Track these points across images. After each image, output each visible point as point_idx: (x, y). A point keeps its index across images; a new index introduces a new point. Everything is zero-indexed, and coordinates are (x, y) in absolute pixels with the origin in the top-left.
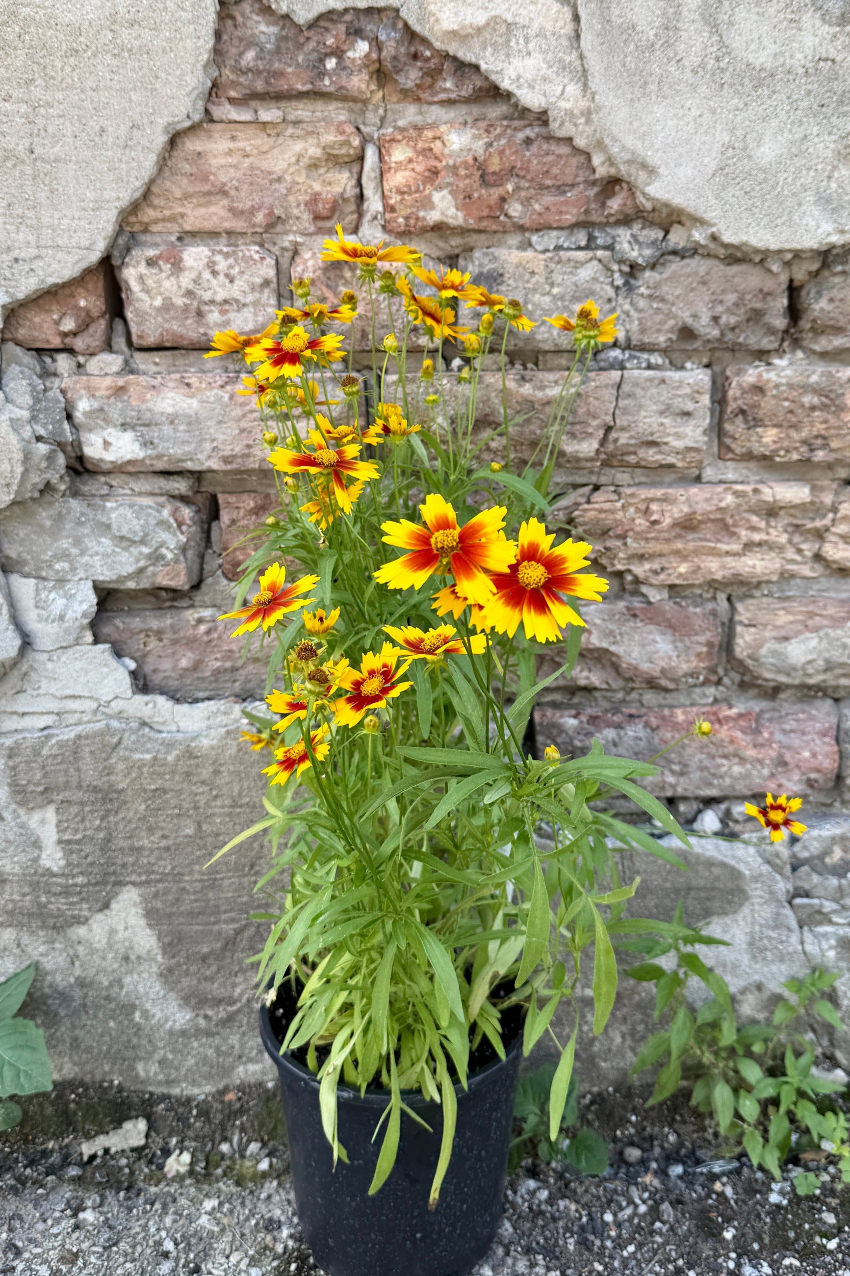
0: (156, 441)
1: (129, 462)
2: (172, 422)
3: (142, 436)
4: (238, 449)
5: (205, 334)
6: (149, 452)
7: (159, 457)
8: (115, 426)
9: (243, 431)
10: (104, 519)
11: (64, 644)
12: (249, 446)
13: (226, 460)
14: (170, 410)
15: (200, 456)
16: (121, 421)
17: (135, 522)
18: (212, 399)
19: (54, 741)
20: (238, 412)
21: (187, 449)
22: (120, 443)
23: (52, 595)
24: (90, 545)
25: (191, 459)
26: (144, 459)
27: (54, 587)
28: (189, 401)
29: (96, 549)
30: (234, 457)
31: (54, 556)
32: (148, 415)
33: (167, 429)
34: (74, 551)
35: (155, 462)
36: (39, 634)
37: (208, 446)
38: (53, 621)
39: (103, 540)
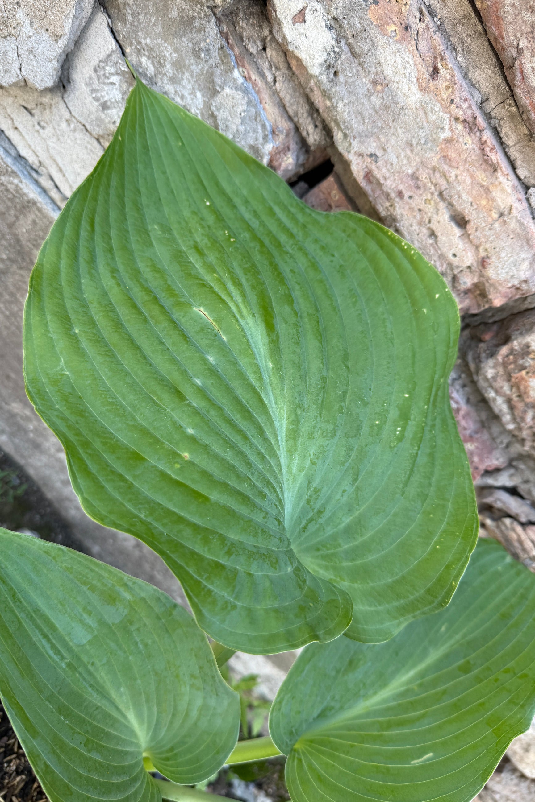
0: (341, 78)
1: (298, 60)
2: (375, 83)
3: (337, 55)
4: (390, 185)
5: (520, 51)
6: (324, 78)
7: (325, 94)
8: (328, 11)
9: (414, 177)
10: (218, 80)
11: (88, 127)
12: (400, 194)
13: (369, 175)
14: (388, 71)
15: (355, 143)
16: (338, 14)
17: (238, 121)
18: (432, 117)
19: (16, 181)
20: (434, 159)
21: (354, 123)
22: (312, 33)
23: (115, 79)
24: (185, 82)
25: (345, 136)
26: (312, 76)
27: (123, 74)
28: (414, 89)
29: (186, 93)
30: (380, 185)
31: (151, 49)
32: (366, 47)
33: (364, 84)
34: (168, 68)
35: (317, 92)
36: (78, 93)
37: (372, 147)
38: (97, 99)
39: (199, 94)
